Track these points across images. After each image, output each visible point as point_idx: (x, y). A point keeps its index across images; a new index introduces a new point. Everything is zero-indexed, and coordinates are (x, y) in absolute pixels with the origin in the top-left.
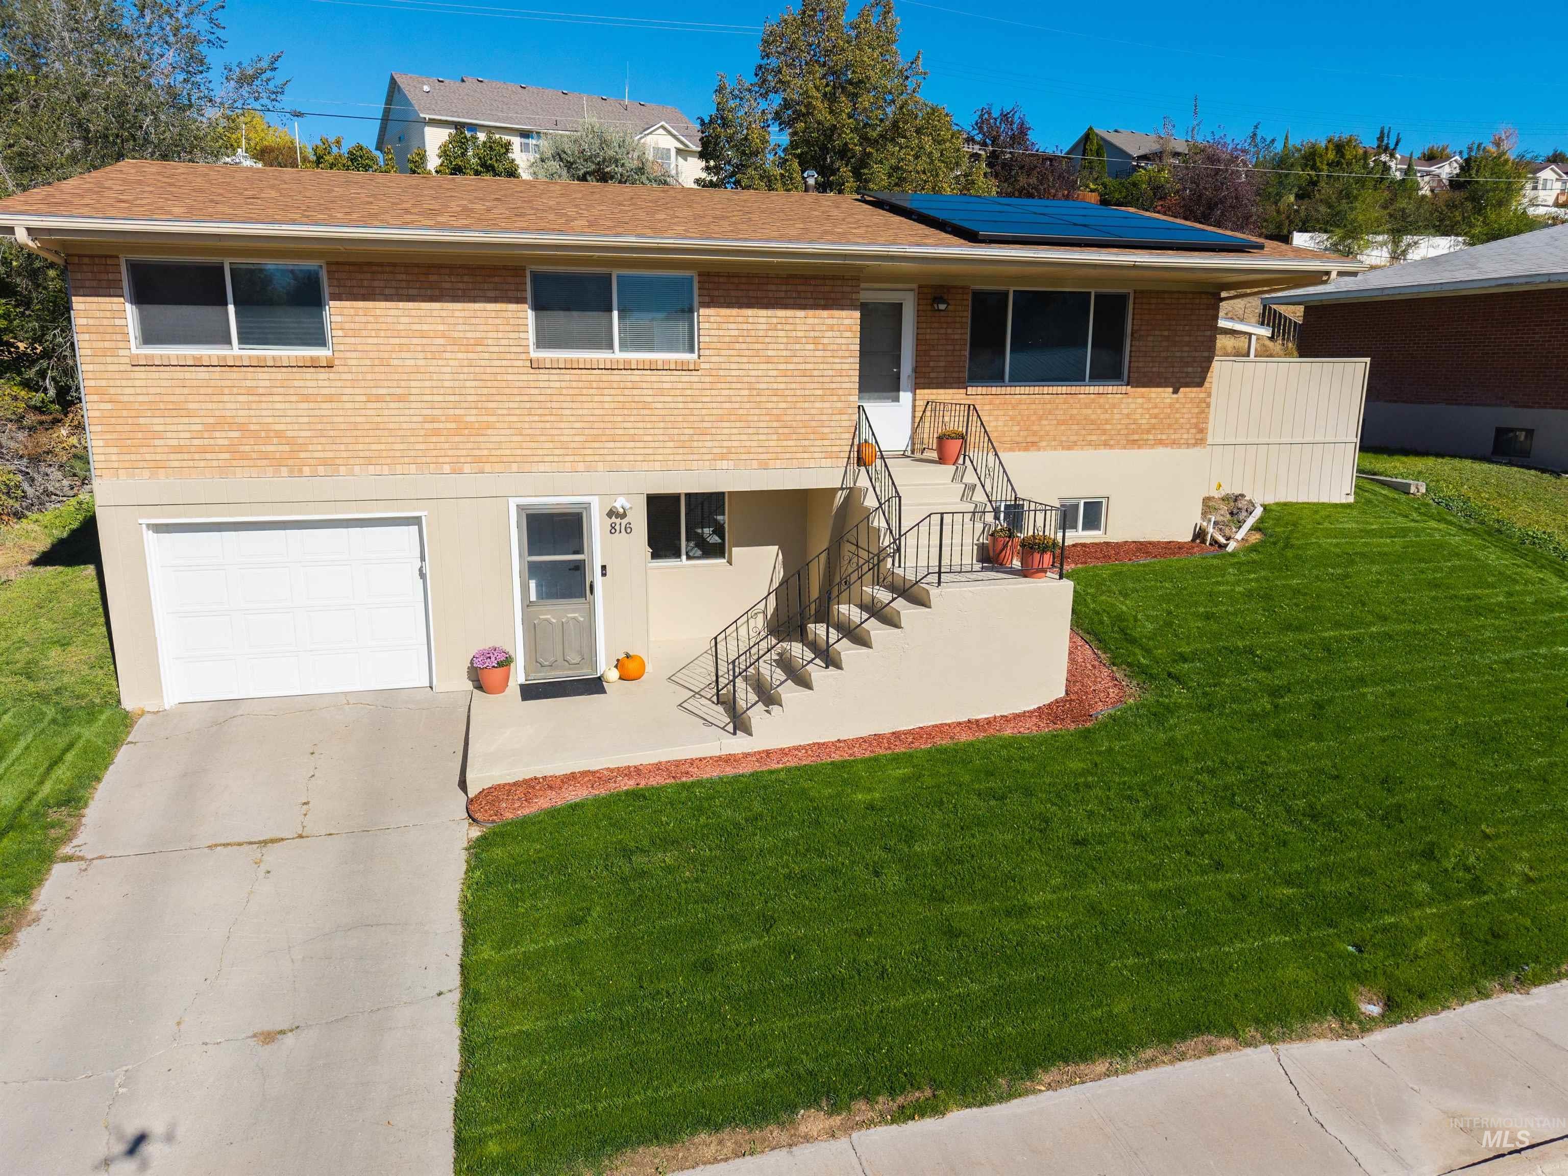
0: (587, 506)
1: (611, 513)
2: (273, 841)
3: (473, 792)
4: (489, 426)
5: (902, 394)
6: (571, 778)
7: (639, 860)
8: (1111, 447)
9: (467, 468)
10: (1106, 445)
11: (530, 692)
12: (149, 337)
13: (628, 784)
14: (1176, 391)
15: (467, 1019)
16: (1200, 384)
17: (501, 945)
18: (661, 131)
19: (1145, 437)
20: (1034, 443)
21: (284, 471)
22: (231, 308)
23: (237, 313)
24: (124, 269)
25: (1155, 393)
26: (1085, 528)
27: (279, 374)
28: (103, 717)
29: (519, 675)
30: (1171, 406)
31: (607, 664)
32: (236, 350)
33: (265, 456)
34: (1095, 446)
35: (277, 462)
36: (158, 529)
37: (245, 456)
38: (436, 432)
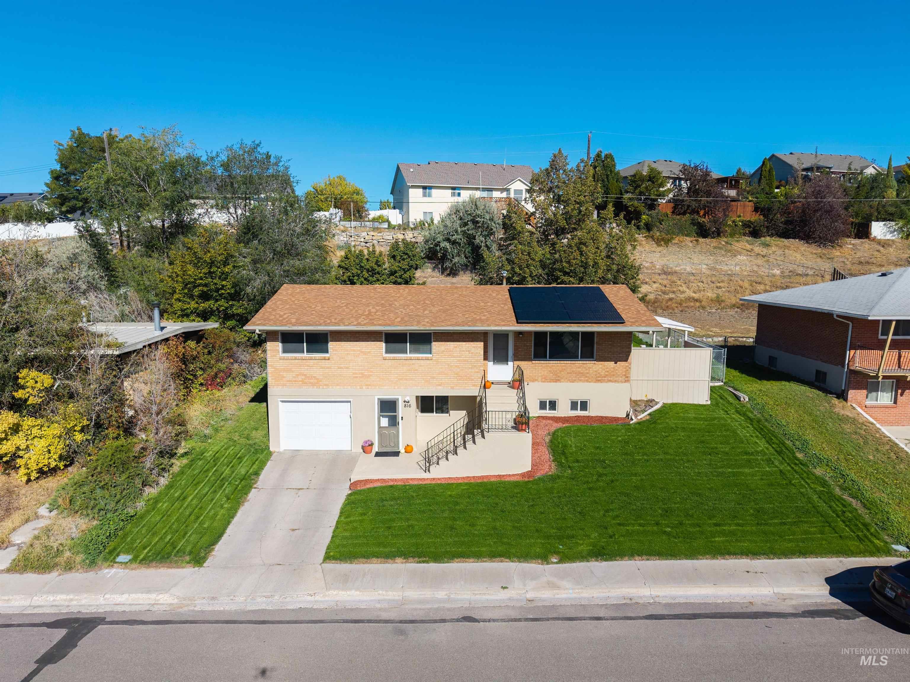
0: (398, 399)
1: (404, 402)
2: (301, 489)
3: (352, 482)
4: (371, 375)
5: (509, 363)
6: (378, 480)
7: (385, 503)
8: (589, 382)
9: (364, 387)
10: (587, 381)
11: (378, 454)
12: (285, 351)
13: (391, 483)
14: (616, 363)
15: (334, 531)
16: (626, 360)
17: (346, 518)
18: (518, 181)
19: (604, 379)
20: (559, 380)
21: (315, 387)
22: (305, 344)
23: (306, 345)
24: (280, 335)
25: (606, 363)
26: (581, 410)
27: (315, 361)
28: (265, 452)
29: (376, 449)
30: (614, 368)
31: (402, 447)
32: (305, 355)
33: (310, 383)
34: (584, 381)
35: (313, 385)
36: (283, 401)
37: (306, 383)
38: (356, 377)
